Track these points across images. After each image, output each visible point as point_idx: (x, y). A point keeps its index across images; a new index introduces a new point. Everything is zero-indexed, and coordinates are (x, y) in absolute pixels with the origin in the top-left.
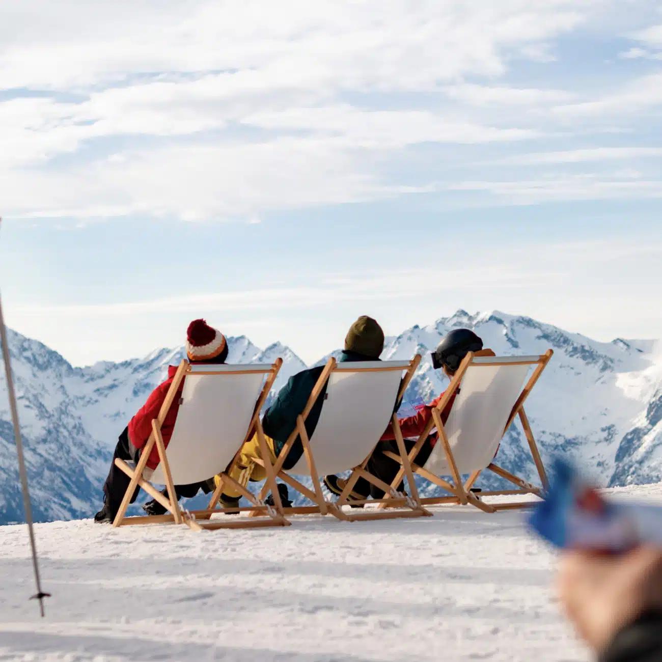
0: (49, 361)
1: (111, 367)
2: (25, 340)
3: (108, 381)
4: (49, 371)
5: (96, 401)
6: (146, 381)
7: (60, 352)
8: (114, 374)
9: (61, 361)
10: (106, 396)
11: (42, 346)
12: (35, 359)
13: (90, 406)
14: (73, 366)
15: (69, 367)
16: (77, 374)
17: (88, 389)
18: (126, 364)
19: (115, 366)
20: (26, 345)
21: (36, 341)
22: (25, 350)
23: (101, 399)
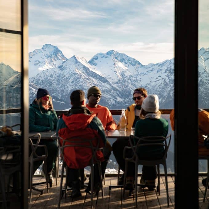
0: (135, 64)
1: (152, 65)
2: (130, 58)
3: (151, 69)
4: (135, 66)
5: (147, 74)
6: (160, 69)
7: (139, 61)
8: (153, 67)
9: (139, 63)
10: (150, 73)
11: (134, 59)
12: (132, 63)
13: (145, 76)
14: (143, 65)
15: (142, 65)
16: (144, 67)
17: (145, 71)
18: (157, 64)
19: (154, 65)
20: (130, 59)
21: (133, 58)
22: (130, 61)
23: (149, 74)
